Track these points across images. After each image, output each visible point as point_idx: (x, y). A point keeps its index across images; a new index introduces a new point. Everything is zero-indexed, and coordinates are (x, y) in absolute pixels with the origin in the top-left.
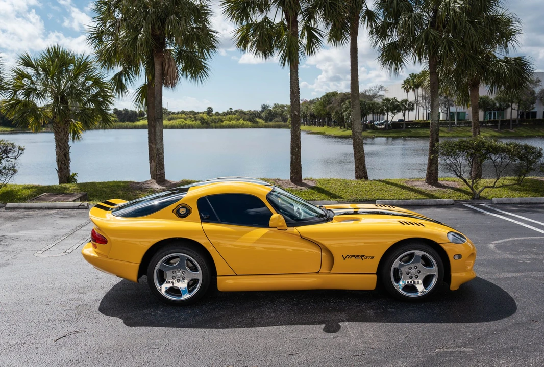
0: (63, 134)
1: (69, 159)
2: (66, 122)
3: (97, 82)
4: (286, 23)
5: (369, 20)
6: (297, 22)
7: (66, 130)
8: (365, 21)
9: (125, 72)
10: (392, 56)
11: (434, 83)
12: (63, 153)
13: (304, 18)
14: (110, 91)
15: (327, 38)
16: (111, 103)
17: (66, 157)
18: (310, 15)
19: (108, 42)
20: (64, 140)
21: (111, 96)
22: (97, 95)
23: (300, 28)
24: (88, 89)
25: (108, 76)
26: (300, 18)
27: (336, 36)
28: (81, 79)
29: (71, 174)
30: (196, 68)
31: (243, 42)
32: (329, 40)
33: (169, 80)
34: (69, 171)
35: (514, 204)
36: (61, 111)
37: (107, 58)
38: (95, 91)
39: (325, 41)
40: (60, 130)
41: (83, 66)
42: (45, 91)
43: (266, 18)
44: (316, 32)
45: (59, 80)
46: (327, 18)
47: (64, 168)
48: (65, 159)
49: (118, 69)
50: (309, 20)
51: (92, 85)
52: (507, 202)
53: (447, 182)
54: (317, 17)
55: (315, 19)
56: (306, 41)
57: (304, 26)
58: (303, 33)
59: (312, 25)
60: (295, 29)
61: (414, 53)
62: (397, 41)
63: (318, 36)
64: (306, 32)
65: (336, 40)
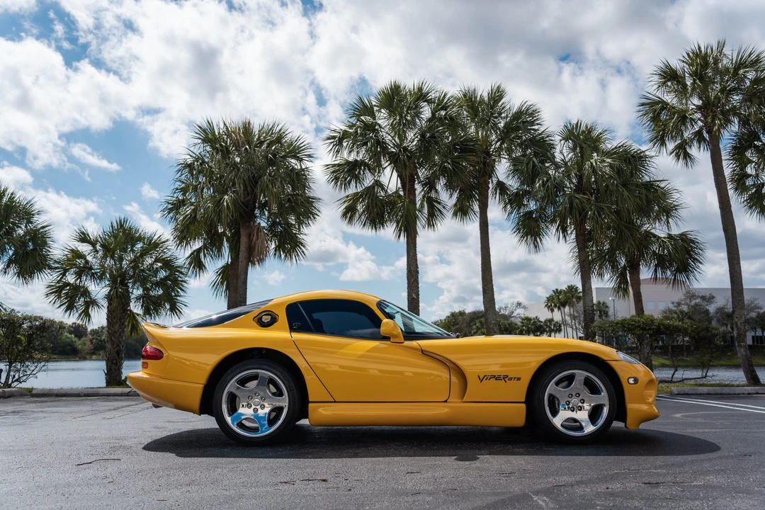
0: (118, 325)
1: (123, 358)
2: (124, 310)
3: (168, 264)
4: (402, 193)
5: (500, 194)
6: (415, 190)
7: (122, 321)
8: (496, 194)
9: (205, 247)
10: (530, 229)
12: (116, 350)
13: (424, 189)
15: (452, 212)
16: (182, 290)
17: (118, 355)
18: (430, 184)
20: (118, 334)
21: (182, 281)
22: (166, 278)
23: (419, 198)
24: (157, 270)
26: (418, 187)
27: (462, 210)
28: (149, 261)
29: (123, 378)
30: (290, 244)
31: (349, 213)
32: (455, 214)
34: (120, 373)
36: (119, 293)
37: (184, 235)
38: (162, 274)
40: (115, 321)
41: (153, 245)
43: (377, 183)
44: (439, 203)
45: (121, 260)
46: (450, 186)
47: (115, 370)
48: (117, 357)
49: (197, 244)
50: (430, 190)
51: (161, 268)
54: (439, 187)
55: (436, 191)
56: (426, 211)
57: (424, 197)
58: (422, 205)
59: (433, 195)
60: (412, 197)
61: (557, 229)
62: (534, 211)
63: (440, 207)
64: (425, 203)
65: (462, 215)
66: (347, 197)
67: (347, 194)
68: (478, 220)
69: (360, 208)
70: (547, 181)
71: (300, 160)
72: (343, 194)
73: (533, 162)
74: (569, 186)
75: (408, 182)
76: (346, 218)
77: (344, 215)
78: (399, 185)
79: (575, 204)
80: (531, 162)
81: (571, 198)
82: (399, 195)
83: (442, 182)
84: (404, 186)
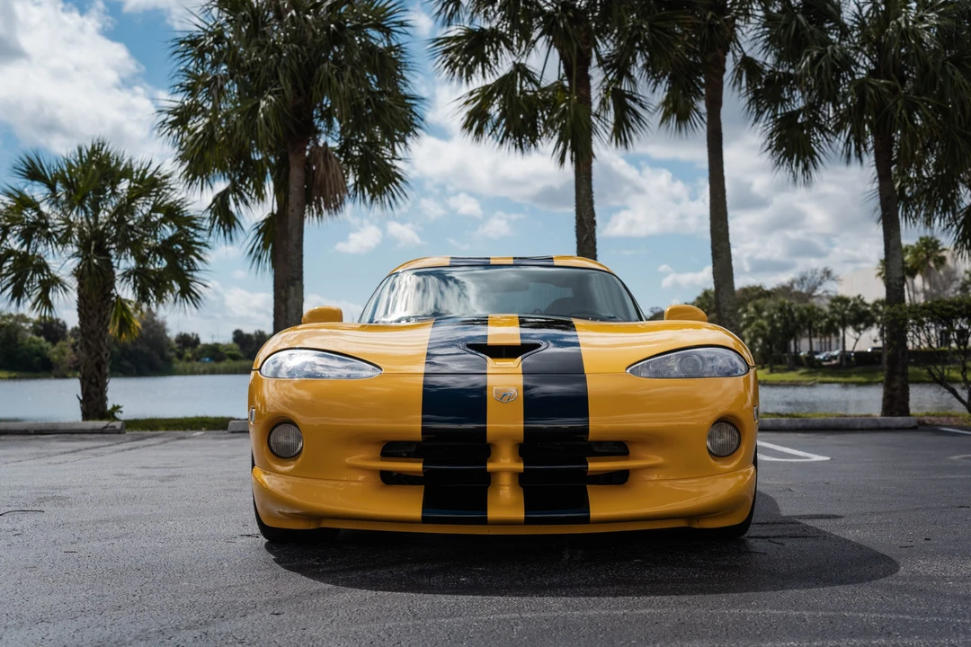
0: (96, 320)
1: (107, 375)
2: (106, 296)
3: (173, 213)
4: (566, 83)
5: (750, 80)
6: (588, 78)
7: (103, 313)
8: (739, 81)
9: (234, 188)
10: (792, 144)
11: (888, 198)
12: (95, 361)
13: (607, 75)
15: (659, 115)
16: (199, 258)
17: (100, 370)
18: (619, 66)
20: (98, 334)
21: (200, 244)
22: (173, 240)
23: (596, 94)
28: (143, 210)
29: (109, 407)
31: (477, 121)
32: (666, 117)
34: (104, 399)
36: (93, 268)
38: (168, 231)
39: (653, 118)
40: (91, 313)
41: (150, 184)
43: (520, 69)
44: (635, 100)
45: (97, 211)
46: (653, 70)
47: (96, 394)
48: (97, 373)
50: (620, 78)
51: (163, 221)
54: (635, 72)
55: (630, 77)
56: (611, 117)
57: (606, 90)
58: (603, 102)
59: (625, 86)
60: (583, 92)
61: (848, 141)
62: (800, 111)
63: (637, 108)
64: (610, 101)
65: (678, 120)
66: (472, 93)
67: (471, 88)
68: (705, 126)
69: (495, 110)
70: (820, 56)
71: (387, 32)
72: (465, 90)
73: (798, 21)
74: (864, 64)
75: (576, 67)
76: (471, 129)
77: (468, 125)
78: (562, 71)
79: (868, 97)
80: (794, 23)
81: (860, 87)
82: (563, 87)
83: (640, 61)
84: (569, 73)
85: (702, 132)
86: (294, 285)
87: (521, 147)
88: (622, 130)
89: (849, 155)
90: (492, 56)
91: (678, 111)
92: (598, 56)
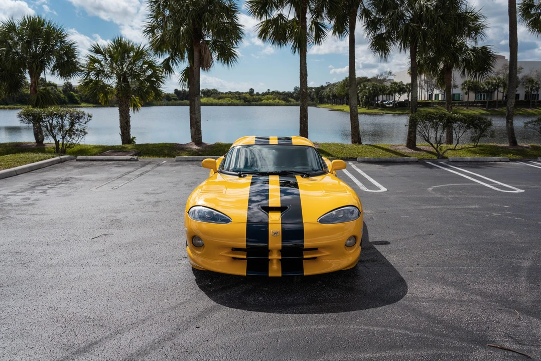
0: (125, 106)
1: (130, 126)
2: (127, 97)
3: (151, 65)
4: (297, 19)
5: (366, 16)
6: (306, 18)
7: (127, 103)
8: (362, 17)
9: (172, 58)
10: (380, 45)
11: (414, 67)
12: (125, 121)
13: (313, 16)
14: (160, 73)
15: (332, 31)
16: (162, 82)
17: (127, 124)
18: (318, 13)
19: (159, 33)
20: (125, 111)
21: (161, 77)
22: (151, 76)
23: (309, 23)
24: (145, 71)
25: (159, 60)
26: (309, 16)
28: (140, 63)
29: (131, 138)
30: (227, 56)
31: (263, 34)
32: (334, 33)
33: (205, 64)
34: (129, 135)
35: (465, 162)
36: (122, 88)
37: (158, 47)
38: (149, 72)
39: (329, 33)
40: (122, 103)
41: (140, 54)
42: (112, 73)
43: (280, 15)
44: (323, 26)
45: (122, 65)
46: (330, 15)
47: (126, 133)
49: (167, 56)
50: (317, 17)
51: (147, 68)
52: (460, 160)
53: (423, 147)
54: (323, 14)
55: (322, 16)
56: (314, 34)
57: (312, 22)
58: (311, 29)
59: (320, 20)
60: (303, 24)
61: (401, 43)
62: (384, 33)
63: (324, 29)
64: (314, 26)
65: (339, 33)
66: (262, 23)
67: (262, 21)
68: (349, 35)
69: (271, 31)
70: (393, 14)
72: (259, 22)
75: (301, 15)
77: (260, 36)
78: (296, 15)
79: (409, 31)
81: (407, 26)
82: (296, 21)
83: (325, 11)
84: (298, 16)
85: (348, 38)
86: (197, 96)
87: (280, 45)
88: (318, 38)
89: (401, 49)
90: (269, 11)
91: (339, 30)
92: (310, 8)
